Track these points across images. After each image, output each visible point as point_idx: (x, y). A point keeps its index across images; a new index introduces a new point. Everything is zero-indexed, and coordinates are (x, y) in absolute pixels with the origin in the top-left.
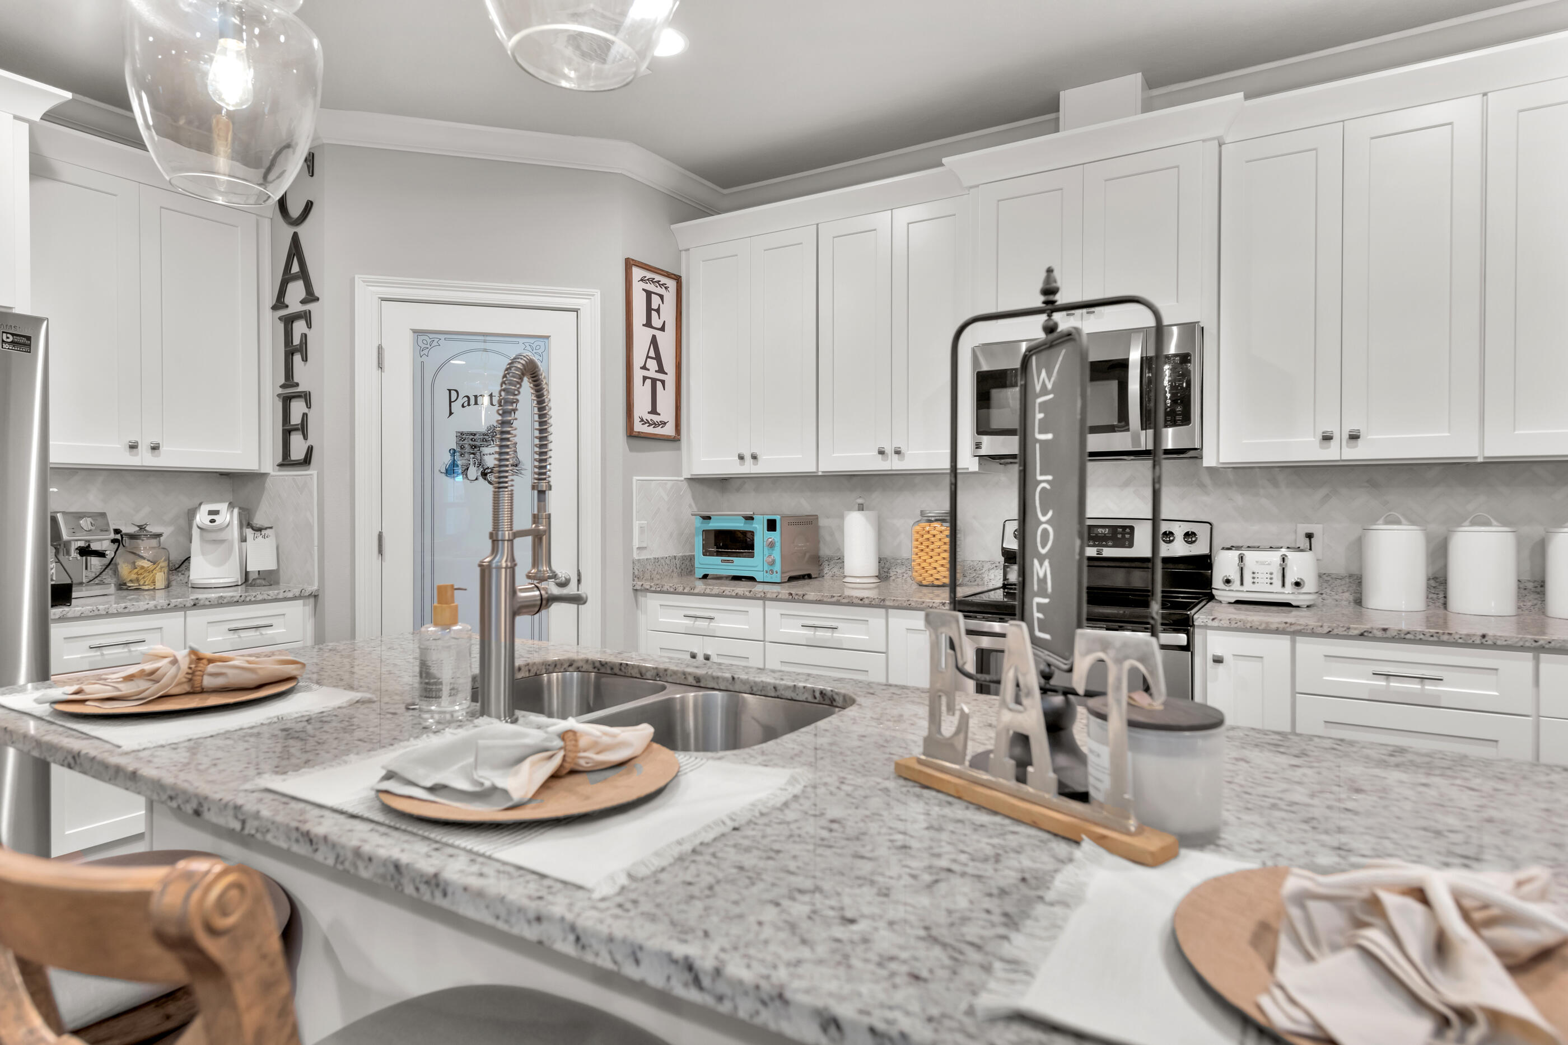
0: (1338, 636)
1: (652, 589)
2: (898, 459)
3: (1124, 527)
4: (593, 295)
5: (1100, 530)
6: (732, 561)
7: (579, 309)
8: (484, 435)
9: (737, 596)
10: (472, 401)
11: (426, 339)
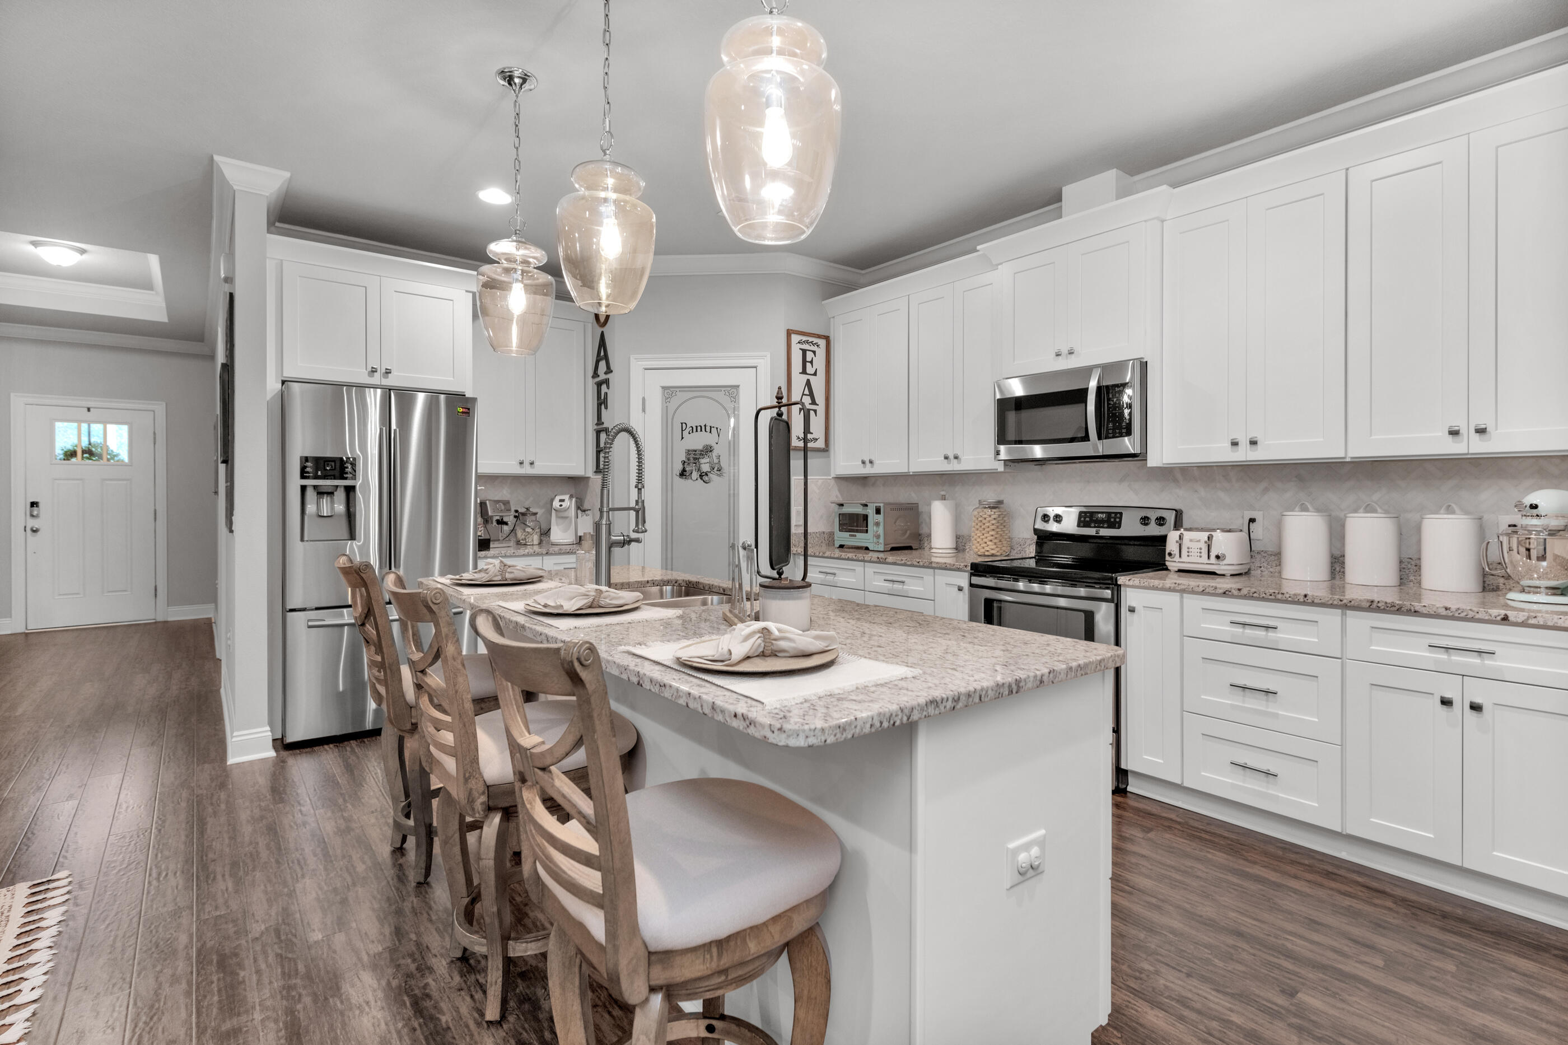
0: (1209, 594)
2: (958, 462)
3: (1116, 513)
4: (766, 356)
5: (1099, 515)
6: (855, 536)
7: (757, 366)
8: (702, 451)
9: (848, 559)
10: (695, 430)
11: (669, 392)
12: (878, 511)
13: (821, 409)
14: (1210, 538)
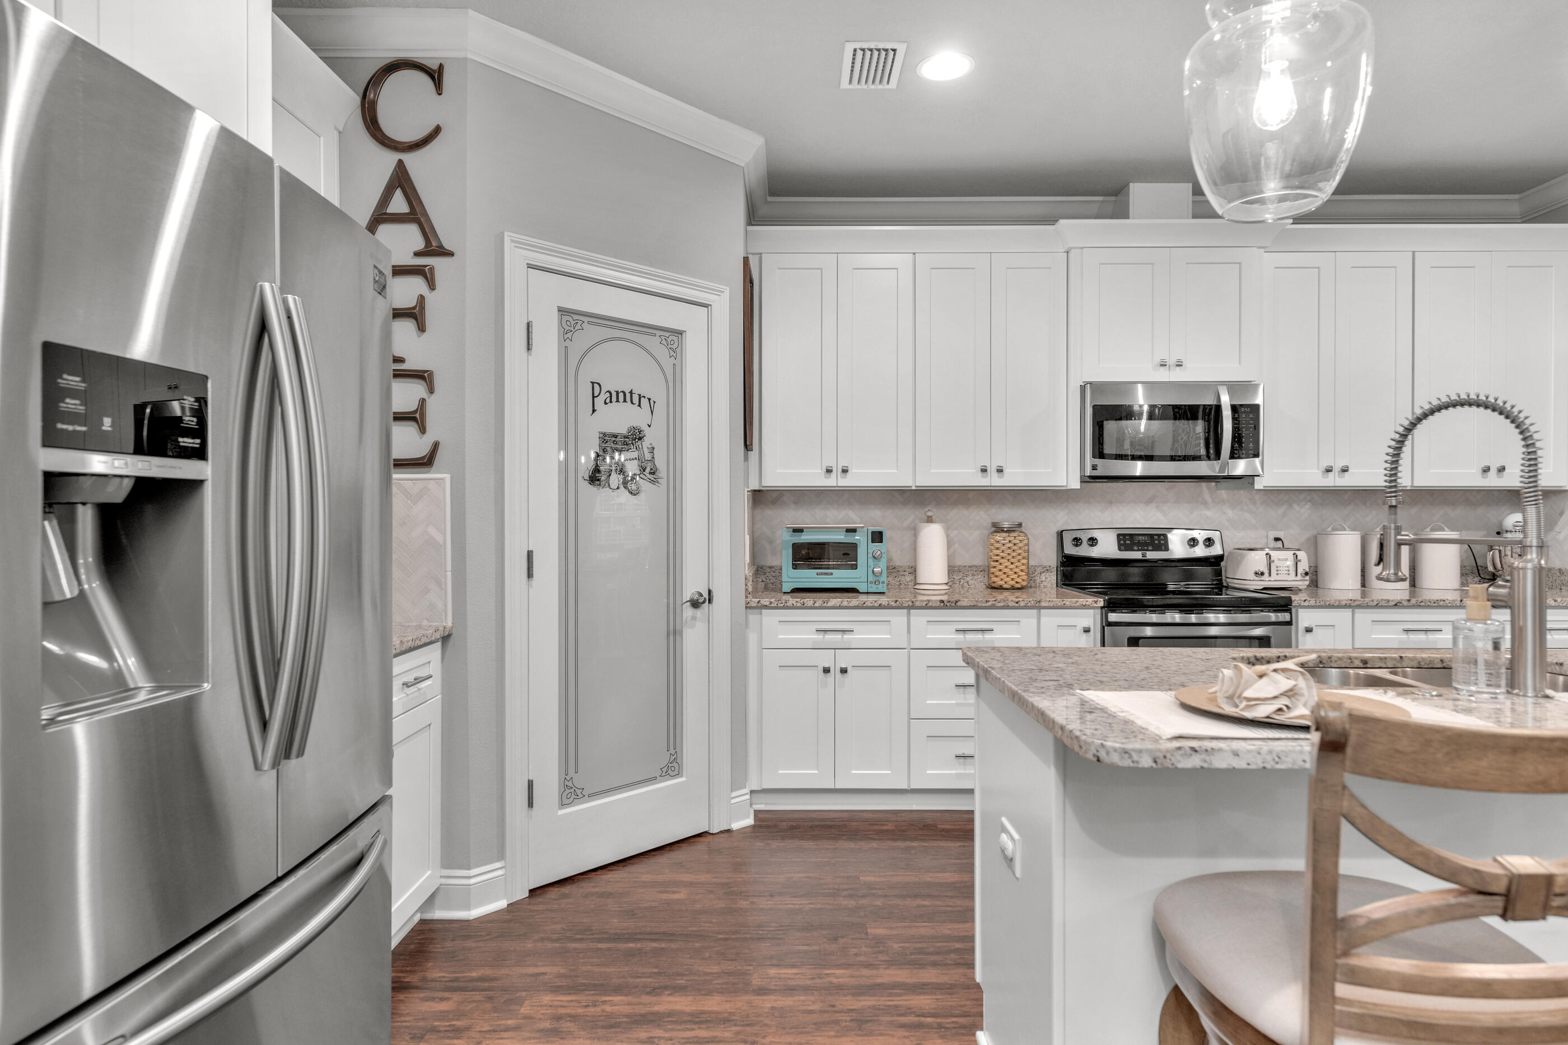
0: (1382, 607)
1: (772, 605)
2: (998, 477)
3: (1159, 535)
4: (723, 292)
5: (1140, 538)
6: (828, 574)
7: (710, 305)
8: (626, 437)
9: (881, 607)
10: (614, 399)
11: (570, 320)
12: (877, 539)
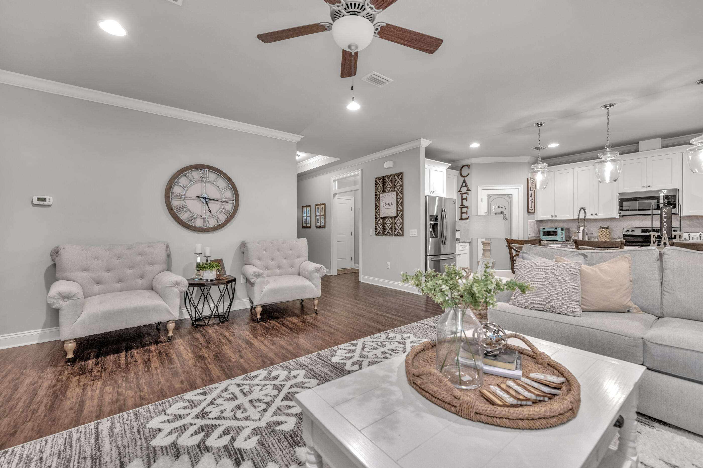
2: (596, 216)
4: (522, 186)
6: (551, 237)
7: (518, 188)
10: (498, 207)
11: (489, 196)
12: (562, 230)
13: (533, 200)
14: (689, 234)
